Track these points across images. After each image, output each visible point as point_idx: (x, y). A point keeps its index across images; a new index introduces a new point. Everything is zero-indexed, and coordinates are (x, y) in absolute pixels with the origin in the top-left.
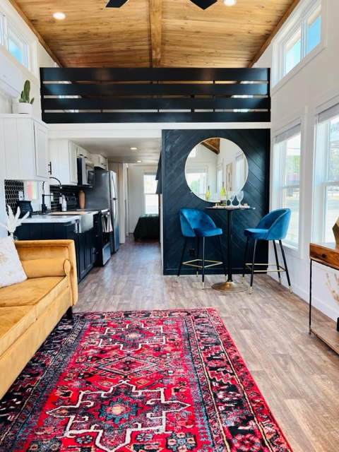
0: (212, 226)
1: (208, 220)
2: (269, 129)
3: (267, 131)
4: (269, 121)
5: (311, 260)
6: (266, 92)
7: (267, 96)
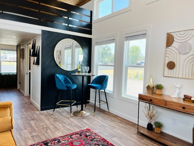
0: (70, 83)
1: (68, 80)
2: (91, 39)
3: (90, 39)
4: (91, 34)
5: (139, 101)
6: (89, 21)
7: (90, 23)
